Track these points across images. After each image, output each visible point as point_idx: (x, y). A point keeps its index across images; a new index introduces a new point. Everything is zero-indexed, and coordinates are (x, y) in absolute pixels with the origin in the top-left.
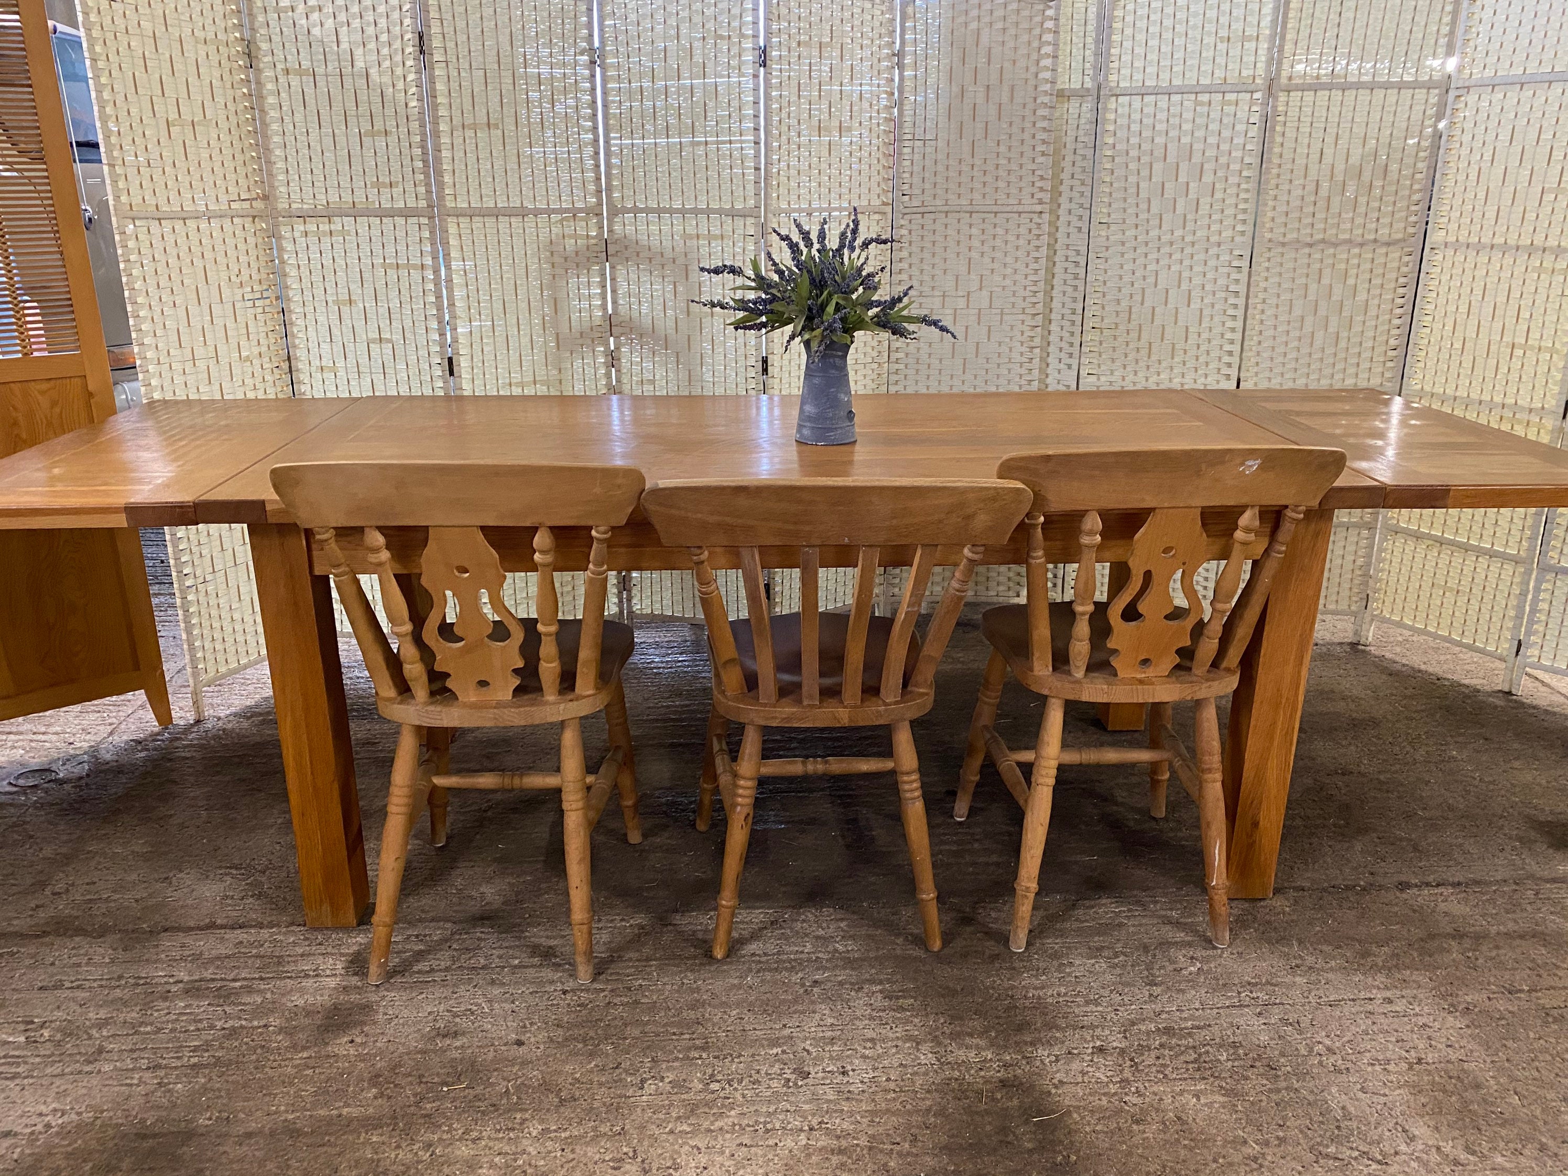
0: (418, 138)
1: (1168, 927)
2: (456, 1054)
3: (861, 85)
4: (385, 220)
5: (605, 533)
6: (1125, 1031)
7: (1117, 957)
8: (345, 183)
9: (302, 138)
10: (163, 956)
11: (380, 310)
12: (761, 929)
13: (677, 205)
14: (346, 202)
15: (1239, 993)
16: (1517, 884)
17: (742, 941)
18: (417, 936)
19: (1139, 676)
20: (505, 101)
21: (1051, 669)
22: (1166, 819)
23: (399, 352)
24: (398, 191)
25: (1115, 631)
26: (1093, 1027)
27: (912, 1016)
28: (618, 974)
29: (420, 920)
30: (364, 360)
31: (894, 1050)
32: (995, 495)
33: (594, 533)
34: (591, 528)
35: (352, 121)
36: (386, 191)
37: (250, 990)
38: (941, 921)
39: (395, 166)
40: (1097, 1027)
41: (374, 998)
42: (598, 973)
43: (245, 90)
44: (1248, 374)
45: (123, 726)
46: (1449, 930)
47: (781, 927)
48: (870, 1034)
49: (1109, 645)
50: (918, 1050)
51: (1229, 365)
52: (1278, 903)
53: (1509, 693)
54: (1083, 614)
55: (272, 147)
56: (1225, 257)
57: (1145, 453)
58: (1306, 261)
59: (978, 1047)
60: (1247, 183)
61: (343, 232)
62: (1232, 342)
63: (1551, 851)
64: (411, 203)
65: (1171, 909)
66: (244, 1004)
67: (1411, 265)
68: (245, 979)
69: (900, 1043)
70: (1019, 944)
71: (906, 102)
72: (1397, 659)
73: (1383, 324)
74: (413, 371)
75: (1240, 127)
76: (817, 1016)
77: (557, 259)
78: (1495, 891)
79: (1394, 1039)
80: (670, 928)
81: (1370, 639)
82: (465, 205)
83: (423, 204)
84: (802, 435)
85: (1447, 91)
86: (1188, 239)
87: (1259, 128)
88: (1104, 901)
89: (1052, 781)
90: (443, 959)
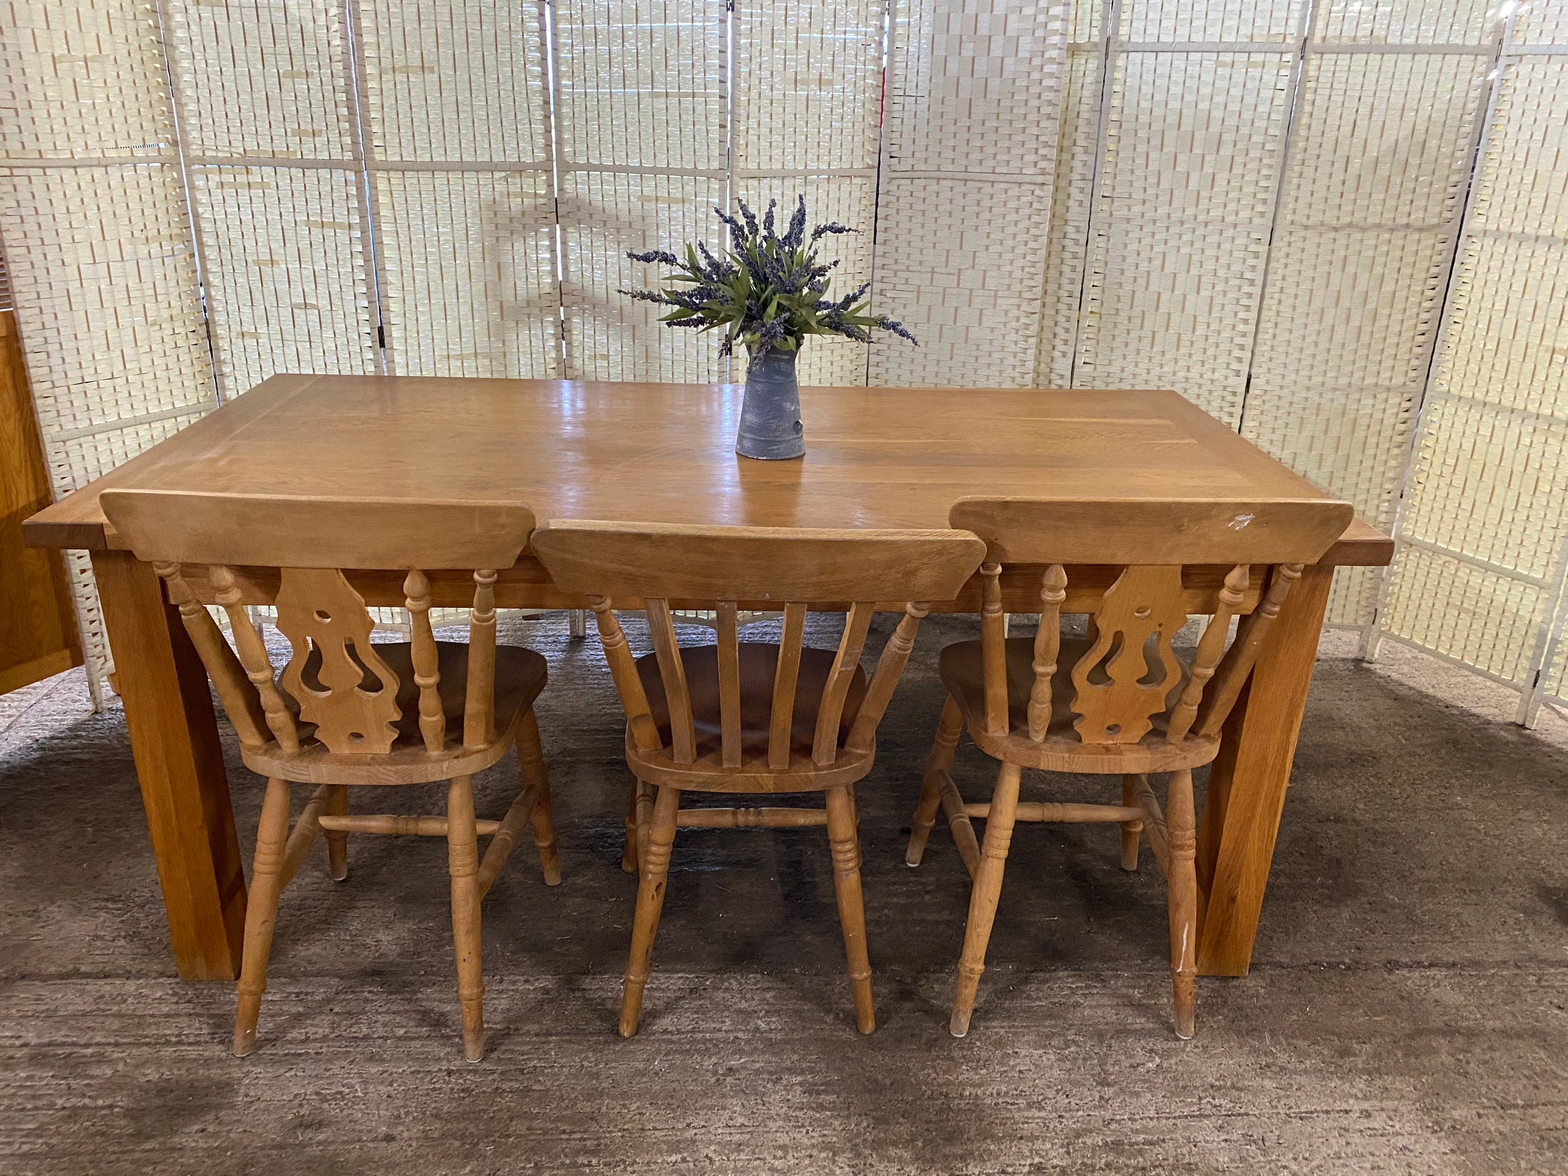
0: (342, 82)
1: (1129, 1010)
2: (315, 1151)
3: (845, 33)
4: (308, 172)
5: (489, 576)
6: (1068, 1144)
7: (1068, 1047)
8: (263, 128)
9: (215, 77)
10: (14, 1011)
11: (305, 272)
12: (678, 999)
13: (634, 162)
14: (266, 151)
15: (1200, 1099)
16: (1519, 968)
17: (654, 1014)
18: (298, 995)
19: (1106, 742)
20: (441, 41)
21: (1007, 730)
22: (1137, 872)
23: (326, 320)
24: (321, 140)
25: (1080, 695)
26: (1033, 1138)
28: (512, 1051)
29: (306, 974)
30: (288, 326)
31: (807, 1161)
32: (943, 548)
33: (476, 576)
34: (473, 571)
35: (269, 59)
36: (308, 140)
37: (100, 1060)
38: (875, 995)
39: (318, 112)
40: (1037, 1138)
41: (237, 1074)
42: (490, 1048)
43: (151, 22)
44: (1260, 371)
45: (23, 719)
46: (1440, 1024)
47: (701, 997)
48: (783, 1139)
49: (1072, 710)
50: (834, 1162)
51: (1240, 360)
52: (1253, 983)
53: (1523, 726)
54: (1043, 675)
55: (181, 86)
56: (1241, 241)
57: (1119, 505)
58: (1330, 247)
59: (900, 1160)
60: (1271, 157)
61: (263, 185)
62: (1244, 335)
63: (1558, 926)
64: (336, 155)
65: (1134, 987)
66: (92, 1077)
67: (1444, 254)
68: (98, 1044)
69: (815, 1153)
70: (961, 1027)
71: (898, 52)
72: (1405, 681)
73: (1410, 318)
74: (341, 340)
75: (1267, 94)
76: (726, 1114)
77: (500, 220)
78: (1493, 976)
79: (1368, 1165)
80: (578, 994)
81: (1376, 656)
82: (398, 159)
83: (349, 156)
84: (742, 447)
85: (1497, 60)
86: (1201, 218)
87: (1287, 95)
88: (1061, 974)
89: (1004, 853)
90: (320, 1027)
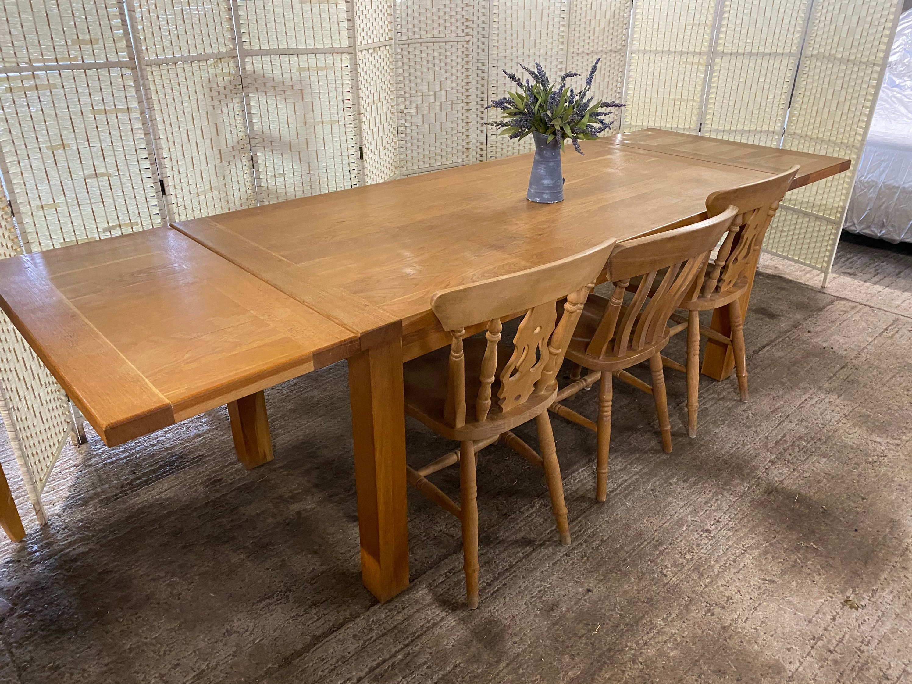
4: (89, 72)
11: (93, 150)
16: (781, 337)
19: (726, 290)
21: (697, 297)
23: (115, 183)
24: (98, 48)
25: (728, 270)
27: (703, 484)
30: (82, 193)
36: (87, 48)
37: (413, 655)
39: (94, 24)
49: (723, 278)
61: (49, 85)
64: (113, 58)
70: (695, 433)
74: (129, 196)
77: (214, 94)
78: (779, 342)
83: (124, 57)
